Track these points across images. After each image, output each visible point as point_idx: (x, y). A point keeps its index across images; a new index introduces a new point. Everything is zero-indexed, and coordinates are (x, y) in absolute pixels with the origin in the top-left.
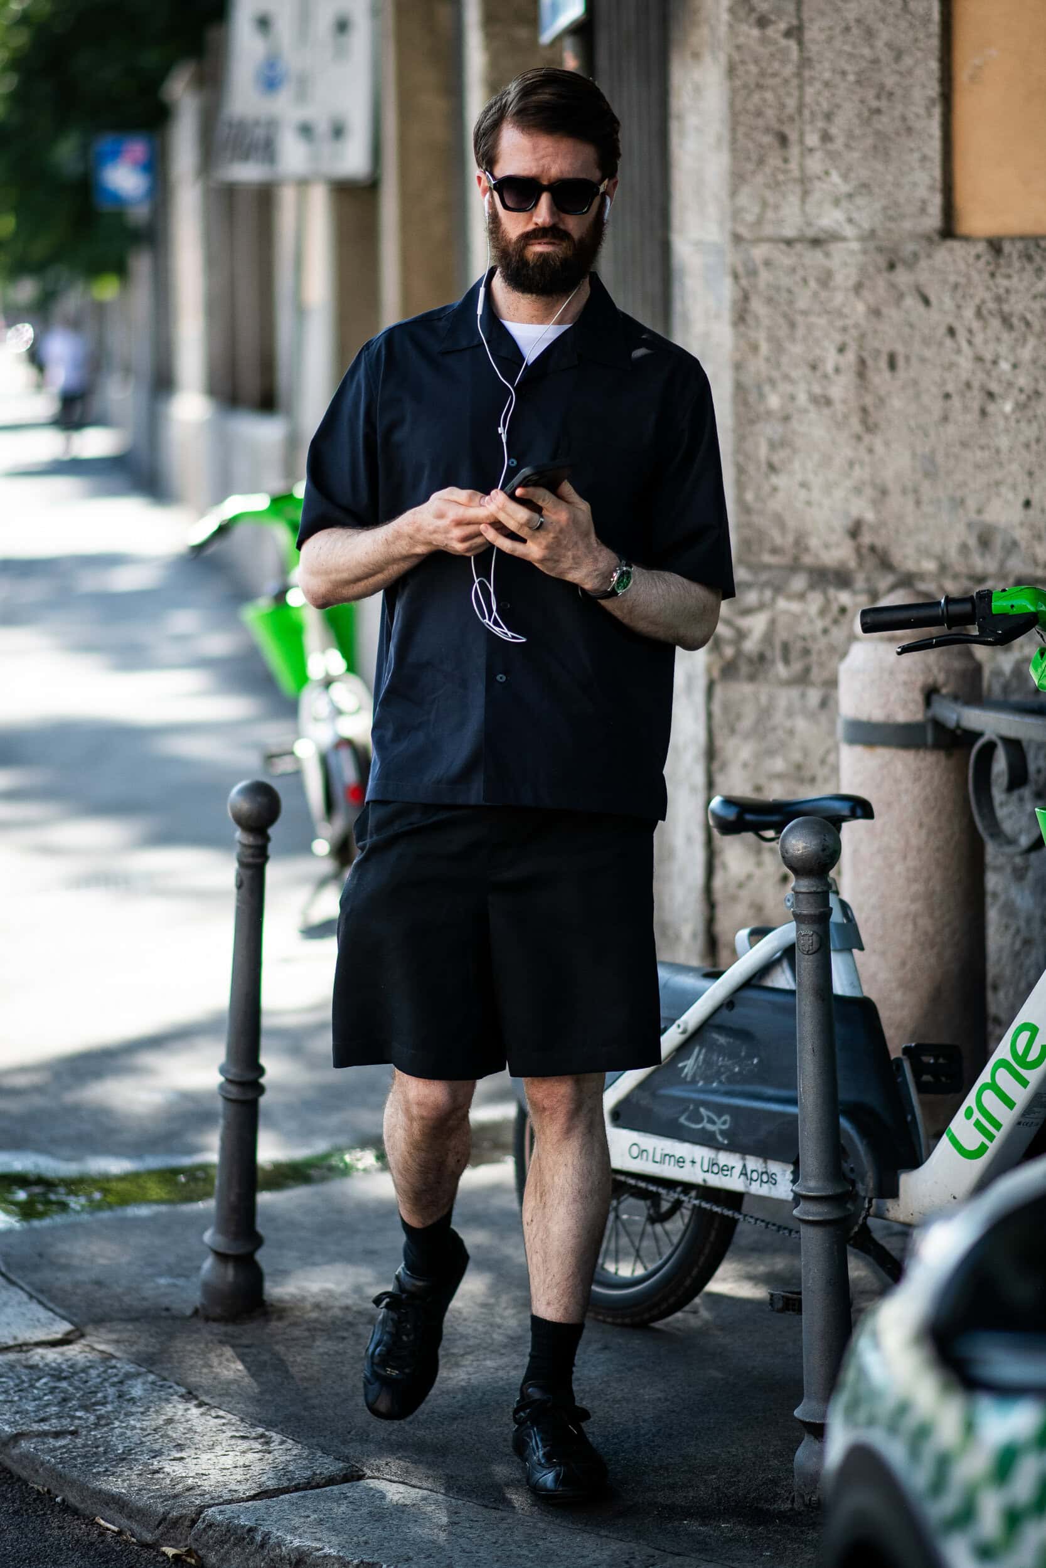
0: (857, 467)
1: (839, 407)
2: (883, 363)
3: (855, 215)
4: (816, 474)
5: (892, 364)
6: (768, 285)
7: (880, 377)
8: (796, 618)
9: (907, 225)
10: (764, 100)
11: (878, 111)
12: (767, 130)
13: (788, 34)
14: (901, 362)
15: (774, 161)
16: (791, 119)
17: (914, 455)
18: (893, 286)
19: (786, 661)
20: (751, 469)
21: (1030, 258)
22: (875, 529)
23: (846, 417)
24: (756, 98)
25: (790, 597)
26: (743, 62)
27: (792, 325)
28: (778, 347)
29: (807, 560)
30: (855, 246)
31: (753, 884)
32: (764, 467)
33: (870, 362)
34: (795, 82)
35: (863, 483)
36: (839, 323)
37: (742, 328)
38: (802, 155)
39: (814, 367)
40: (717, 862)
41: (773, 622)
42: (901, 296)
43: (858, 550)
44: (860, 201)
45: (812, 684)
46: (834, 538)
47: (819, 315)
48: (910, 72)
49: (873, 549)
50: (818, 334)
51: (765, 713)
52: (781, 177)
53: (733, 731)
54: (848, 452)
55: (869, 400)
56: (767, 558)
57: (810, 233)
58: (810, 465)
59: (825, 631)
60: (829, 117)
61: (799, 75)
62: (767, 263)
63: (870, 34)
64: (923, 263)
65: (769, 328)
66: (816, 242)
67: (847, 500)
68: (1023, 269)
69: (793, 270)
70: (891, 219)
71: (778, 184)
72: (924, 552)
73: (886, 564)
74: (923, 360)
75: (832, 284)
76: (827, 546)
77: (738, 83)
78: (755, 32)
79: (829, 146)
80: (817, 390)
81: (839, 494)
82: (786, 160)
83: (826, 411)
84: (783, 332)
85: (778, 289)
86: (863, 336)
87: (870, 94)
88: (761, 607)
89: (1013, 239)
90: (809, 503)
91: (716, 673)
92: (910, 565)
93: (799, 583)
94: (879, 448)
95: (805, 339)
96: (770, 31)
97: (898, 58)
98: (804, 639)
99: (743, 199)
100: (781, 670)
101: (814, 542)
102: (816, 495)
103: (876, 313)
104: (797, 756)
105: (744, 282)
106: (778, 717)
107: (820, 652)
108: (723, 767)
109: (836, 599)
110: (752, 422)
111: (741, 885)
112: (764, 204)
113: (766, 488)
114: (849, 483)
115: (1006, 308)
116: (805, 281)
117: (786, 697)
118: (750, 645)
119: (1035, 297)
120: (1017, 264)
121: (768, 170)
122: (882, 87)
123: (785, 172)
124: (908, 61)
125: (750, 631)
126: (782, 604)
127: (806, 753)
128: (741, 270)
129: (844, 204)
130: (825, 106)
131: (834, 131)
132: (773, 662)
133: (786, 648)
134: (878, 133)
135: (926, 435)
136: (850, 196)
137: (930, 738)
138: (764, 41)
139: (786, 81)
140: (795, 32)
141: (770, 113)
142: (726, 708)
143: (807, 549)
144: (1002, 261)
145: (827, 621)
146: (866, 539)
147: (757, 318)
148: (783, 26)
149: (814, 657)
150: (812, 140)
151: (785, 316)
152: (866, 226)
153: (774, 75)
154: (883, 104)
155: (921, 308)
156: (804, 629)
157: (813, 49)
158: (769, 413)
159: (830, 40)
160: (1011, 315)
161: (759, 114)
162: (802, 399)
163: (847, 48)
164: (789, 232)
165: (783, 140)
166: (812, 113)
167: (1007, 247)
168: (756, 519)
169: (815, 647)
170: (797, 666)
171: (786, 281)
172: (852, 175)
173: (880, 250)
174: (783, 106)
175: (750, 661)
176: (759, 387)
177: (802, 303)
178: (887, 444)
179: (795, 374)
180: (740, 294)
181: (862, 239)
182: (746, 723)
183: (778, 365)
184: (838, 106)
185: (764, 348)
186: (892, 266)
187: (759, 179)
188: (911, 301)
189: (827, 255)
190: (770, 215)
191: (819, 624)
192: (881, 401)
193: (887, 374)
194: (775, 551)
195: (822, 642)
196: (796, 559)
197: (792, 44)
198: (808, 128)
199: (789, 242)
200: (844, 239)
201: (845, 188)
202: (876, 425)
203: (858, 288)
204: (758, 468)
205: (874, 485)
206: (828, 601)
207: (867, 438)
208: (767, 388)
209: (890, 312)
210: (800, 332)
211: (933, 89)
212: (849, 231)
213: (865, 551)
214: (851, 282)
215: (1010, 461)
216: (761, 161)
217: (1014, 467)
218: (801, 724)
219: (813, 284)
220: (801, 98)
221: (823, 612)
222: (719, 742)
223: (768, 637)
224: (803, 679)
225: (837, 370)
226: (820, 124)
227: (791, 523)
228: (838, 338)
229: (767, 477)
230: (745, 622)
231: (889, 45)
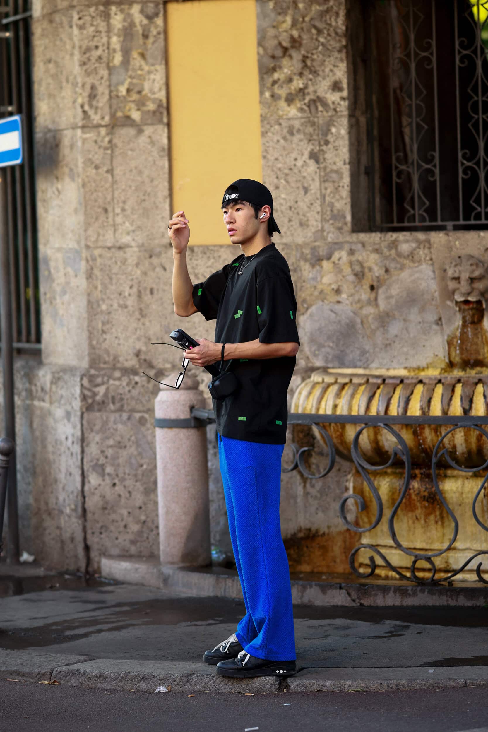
0: (138, 330)
1: (130, 308)
2: (148, 292)
3: (136, 238)
4: (122, 333)
5: (152, 292)
6: (101, 264)
7: (147, 298)
8: (118, 387)
9: (157, 242)
10: (98, 196)
11: (144, 200)
12: (99, 207)
13: (107, 172)
14: (155, 292)
15: (102, 218)
16: (109, 203)
17: (161, 326)
18: (151, 264)
19: (114, 403)
20: (95, 333)
21: (205, 253)
22: (146, 353)
23: (133, 312)
24: (95, 195)
25: (115, 379)
26: (89, 182)
27: (111, 279)
28: (105, 287)
29: (119, 365)
30: (136, 249)
31: (101, 487)
32: (100, 332)
33: (142, 292)
34: (110, 189)
35: (141, 336)
36: (130, 278)
37: (90, 280)
38: (114, 216)
39: (120, 294)
40: (86, 480)
41: (108, 389)
42: (154, 268)
43: (139, 361)
44: (138, 233)
45: (124, 411)
46: (129, 357)
47: (122, 275)
48: (157, 186)
49: (145, 360)
50: (121, 282)
51: (105, 423)
52: (105, 224)
53: (92, 430)
54: (134, 325)
55: (142, 306)
56: (102, 365)
57: (118, 245)
58: (119, 330)
59: (129, 391)
60: (124, 202)
61: (112, 186)
62: (100, 256)
63: (140, 173)
64: (163, 255)
65: (101, 280)
66: (120, 248)
67: (134, 342)
68: (202, 257)
69: (111, 258)
70: (150, 239)
71: (104, 226)
72: (166, 361)
73: (151, 366)
74: (164, 291)
75: (126, 263)
76: (127, 360)
77: (87, 190)
78: (94, 171)
79: (125, 213)
80: (121, 302)
81: (131, 341)
82: (107, 218)
83: (126, 310)
84: (107, 281)
85: (105, 265)
86: (140, 282)
87: (141, 194)
88: (103, 383)
89: (199, 246)
90: (119, 344)
91: (84, 410)
92: (161, 366)
93: (117, 374)
94: (147, 323)
95: (116, 283)
96: (100, 170)
97: (152, 181)
98: (121, 394)
99: (90, 232)
100: (112, 407)
101: (121, 359)
102: (122, 341)
103: (145, 273)
104: (118, 438)
105: (91, 263)
106: (111, 424)
107: (127, 399)
108: (87, 445)
109: (134, 379)
110: (95, 315)
111: (96, 489)
112: (99, 235)
113: (101, 340)
114: (135, 337)
115: (196, 271)
116: (116, 262)
117: (113, 417)
118: (98, 398)
119: (207, 267)
120: (200, 256)
121: (100, 221)
122: (146, 191)
123: (107, 222)
124: (156, 182)
125: (99, 392)
126: (111, 382)
127: (122, 437)
128: (89, 258)
129: (131, 234)
130: (123, 198)
131: (127, 207)
132: (108, 404)
133: (113, 398)
134: (144, 209)
135: (166, 318)
136: (134, 231)
137: (193, 424)
138: (97, 174)
139: (107, 189)
140: (110, 171)
141: (100, 201)
142: (88, 422)
143: (119, 362)
144: (194, 254)
145: (130, 388)
146: (143, 357)
147: (96, 276)
148: (105, 169)
149: (125, 401)
150: (118, 210)
151: (108, 275)
152: (140, 242)
153: (102, 187)
154: (146, 198)
155: (163, 272)
156: (121, 391)
157: (117, 178)
158: (102, 312)
159: (124, 174)
160: (198, 274)
161: (96, 201)
162: (115, 306)
163: (132, 177)
164: (109, 244)
165: (106, 211)
166: (118, 201)
167: (196, 249)
168: (97, 351)
169: (125, 397)
170: (118, 405)
171: (108, 263)
172: (134, 223)
173: (146, 251)
174: (106, 198)
175: (99, 404)
176: (98, 302)
177: (115, 271)
178: (150, 321)
179: (112, 297)
180: (89, 268)
181: (138, 246)
182: (97, 427)
183: (105, 294)
184: (128, 198)
185: (100, 287)
186: (151, 257)
187: (97, 224)
188: (158, 269)
189: (125, 253)
190: (101, 238)
191: (127, 389)
192: (148, 306)
193: (150, 296)
194: (105, 363)
195: (128, 396)
196: (114, 365)
197: (109, 176)
198: (116, 206)
199: (109, 248)
200: (131, 247)
201: (131, 228)
202: (146, 315)
203: (137, 265)
204: (98, 332)
205: (145, 337)
206: (130, 380)
207: (142, 320)
208: (101, 302)
209: (151, 273)
210: (114, 281)
211: (166, 193)
212: (133, 244)
213: (142, 361)
214: (135, 262)
215: (200, 326)
216: (97, 219)
217: (201, 329)
218: (120, 426)
219: (119, 263)
220: (113, 195)
221: (128, 384)
222: (86, 435)
223: (106, 395)
224: (121, 410)
225: (130, 295)
226: (121, 205)
227: (112, 352)
228: (130, 283)
229: (102, 335)
230: (96, 390)
231: (148, 176)
